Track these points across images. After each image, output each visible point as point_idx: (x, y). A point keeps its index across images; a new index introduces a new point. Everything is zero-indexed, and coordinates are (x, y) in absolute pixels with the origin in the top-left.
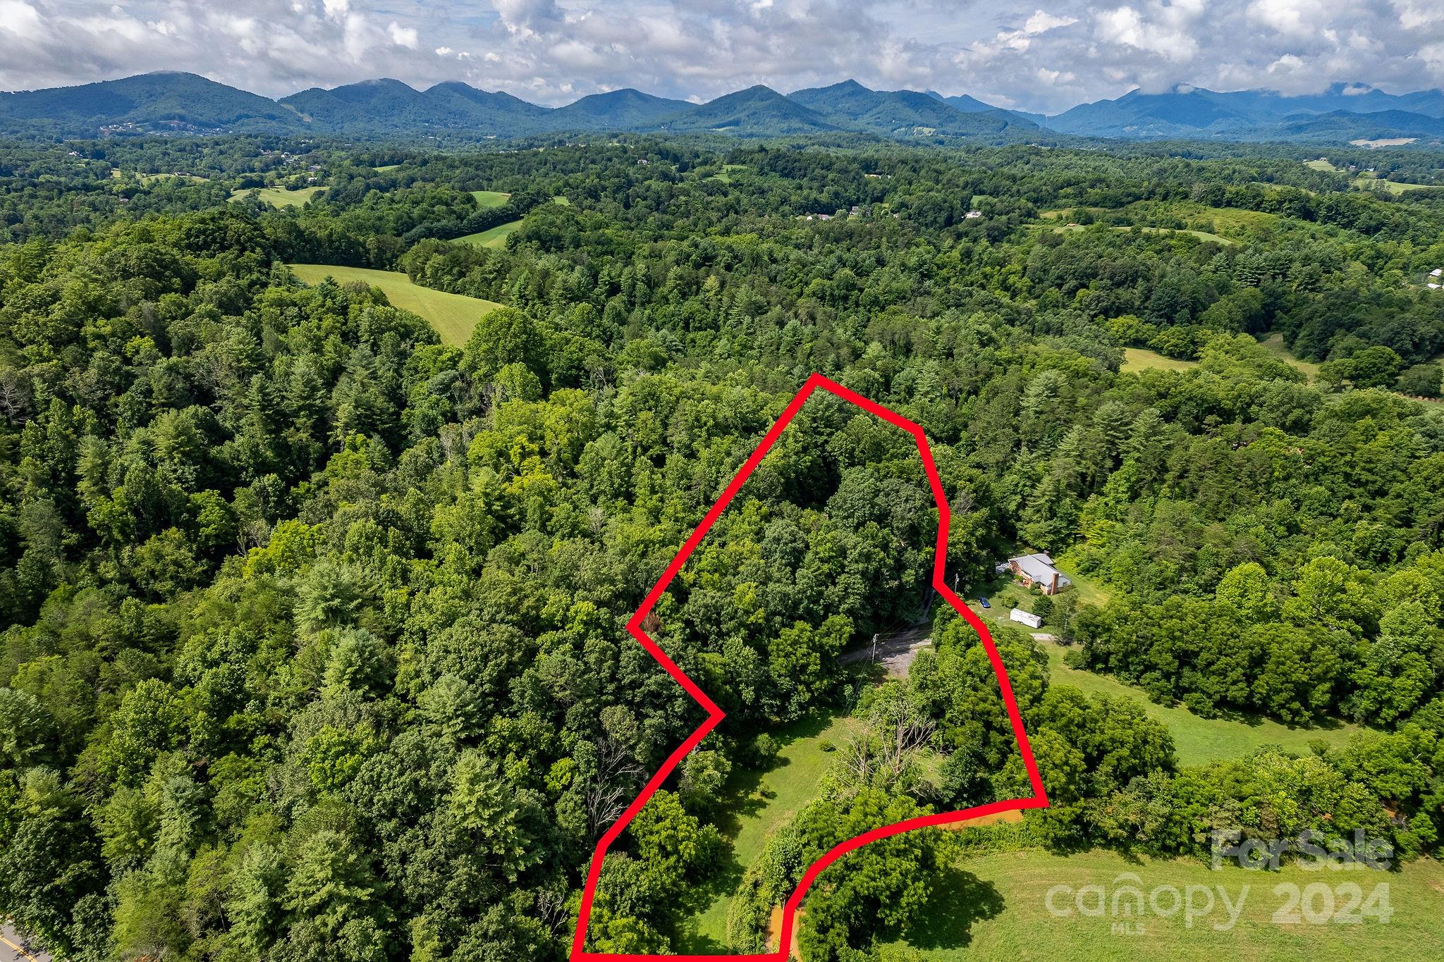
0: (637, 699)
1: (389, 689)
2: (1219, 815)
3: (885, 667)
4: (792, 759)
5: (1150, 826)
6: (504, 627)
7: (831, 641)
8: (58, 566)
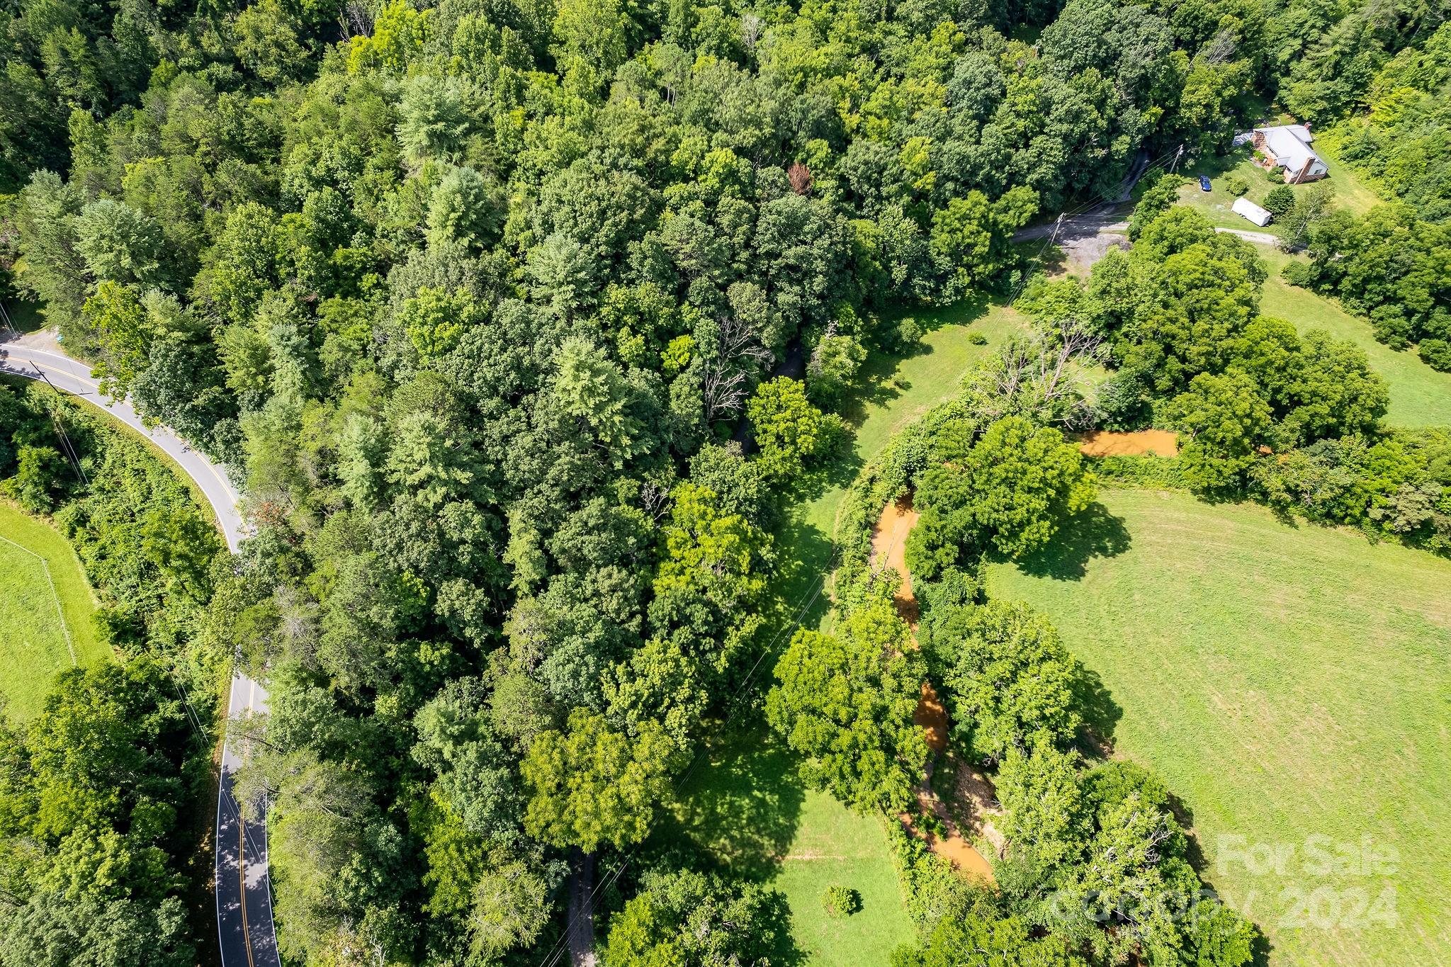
0: (772, 272)
1: (498, 238)
2: (1411, 497)
3: (1064, 251)
4: (936, 349)
5: (1323, 494)
6: (626, 174)
7: (1008, 219)
8: (156, 39)
